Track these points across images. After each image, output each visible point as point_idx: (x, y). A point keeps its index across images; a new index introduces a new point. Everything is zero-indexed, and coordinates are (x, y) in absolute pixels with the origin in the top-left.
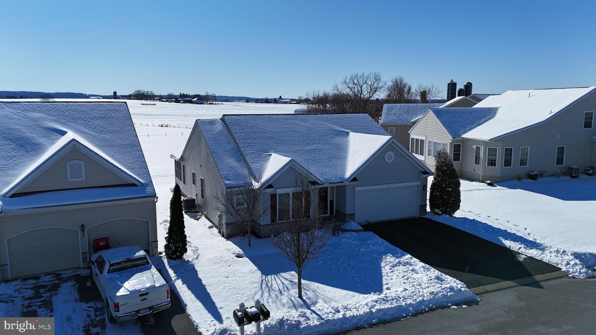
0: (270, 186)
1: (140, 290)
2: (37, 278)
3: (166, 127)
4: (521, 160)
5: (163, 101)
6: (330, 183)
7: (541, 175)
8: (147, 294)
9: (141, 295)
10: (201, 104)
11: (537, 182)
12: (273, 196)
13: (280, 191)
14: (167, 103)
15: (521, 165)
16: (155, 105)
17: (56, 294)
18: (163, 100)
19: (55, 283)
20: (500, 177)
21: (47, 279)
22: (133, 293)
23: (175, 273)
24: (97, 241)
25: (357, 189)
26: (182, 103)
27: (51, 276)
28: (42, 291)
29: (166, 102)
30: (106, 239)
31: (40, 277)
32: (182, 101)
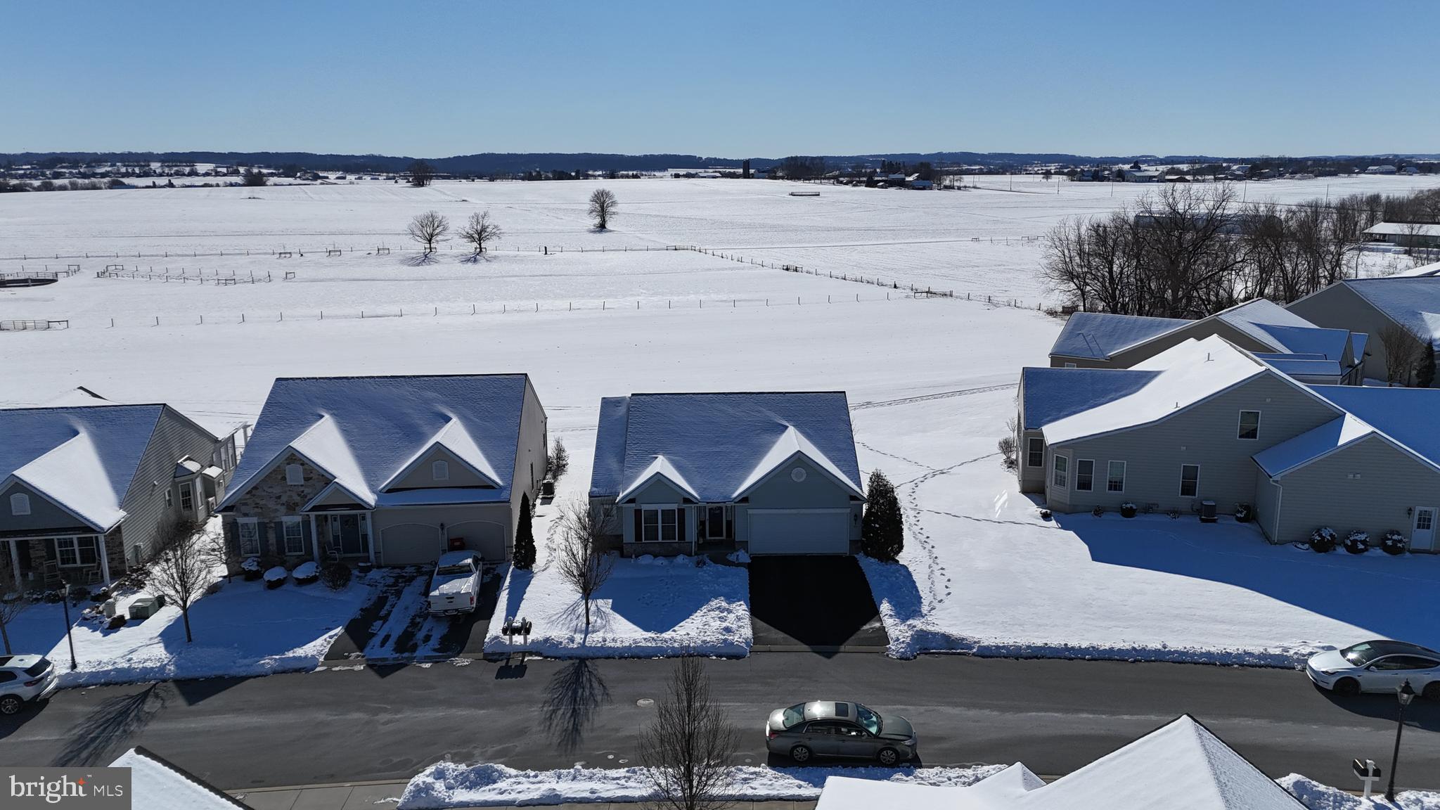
0: (632, 501)
1: (447, 594)
2: (402, 568)
3: (794, 271)
4: (1110, 482)
5: (841, 183)
6: (708, 503)
7: (1148, 509)
8: (453, 598)
9: (448, 598)
10: (924, 189)
11: (1129, 521)
12: (638, 512)
13: (645, 507)
14: (849, 188)
15: (1110, 489)
16: (819, 195)
17: (409, 585)
18: (841, 179)
19: (413, 576)
20: (1069, 505)
21: (410, 570)
22: (442, 595)
23: (510, 583)
24: (453, 541)
25: (750, 512)
26: (882, 187)
27: (414, 568)
28: (400, 581)
29: (847, 185)
30: (460, 539)
31: (405, 568)
32: (881, 184)
